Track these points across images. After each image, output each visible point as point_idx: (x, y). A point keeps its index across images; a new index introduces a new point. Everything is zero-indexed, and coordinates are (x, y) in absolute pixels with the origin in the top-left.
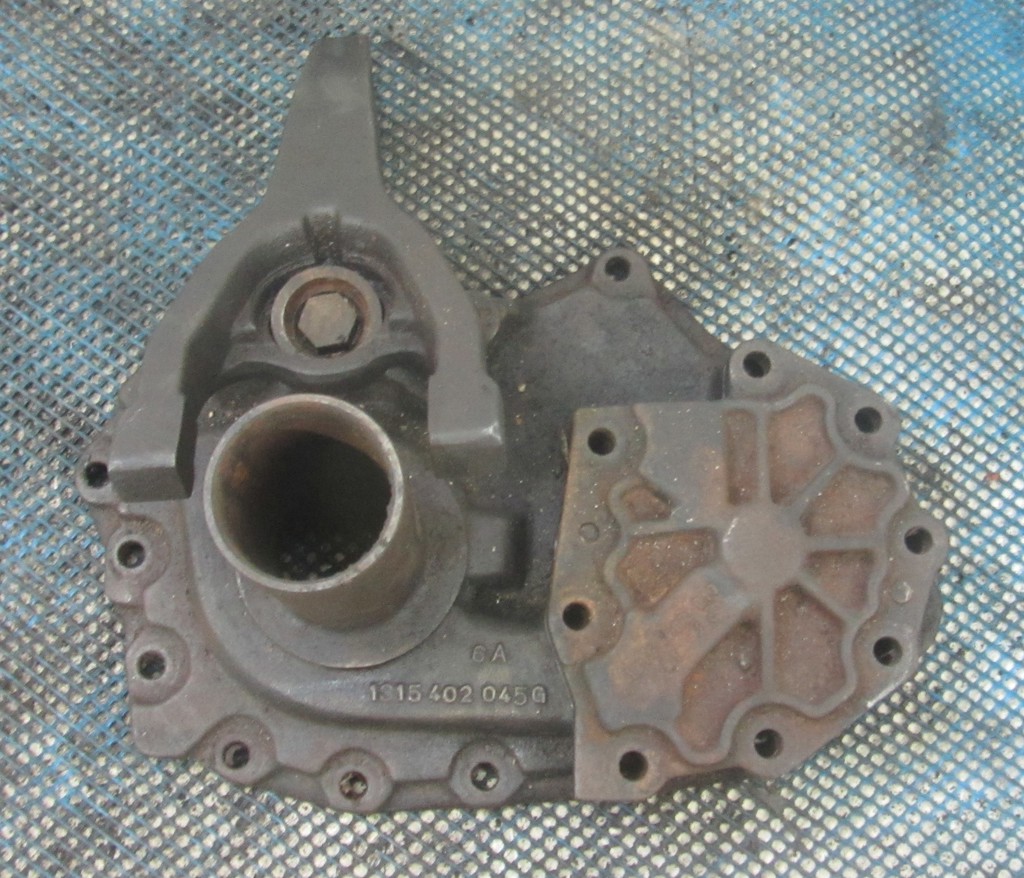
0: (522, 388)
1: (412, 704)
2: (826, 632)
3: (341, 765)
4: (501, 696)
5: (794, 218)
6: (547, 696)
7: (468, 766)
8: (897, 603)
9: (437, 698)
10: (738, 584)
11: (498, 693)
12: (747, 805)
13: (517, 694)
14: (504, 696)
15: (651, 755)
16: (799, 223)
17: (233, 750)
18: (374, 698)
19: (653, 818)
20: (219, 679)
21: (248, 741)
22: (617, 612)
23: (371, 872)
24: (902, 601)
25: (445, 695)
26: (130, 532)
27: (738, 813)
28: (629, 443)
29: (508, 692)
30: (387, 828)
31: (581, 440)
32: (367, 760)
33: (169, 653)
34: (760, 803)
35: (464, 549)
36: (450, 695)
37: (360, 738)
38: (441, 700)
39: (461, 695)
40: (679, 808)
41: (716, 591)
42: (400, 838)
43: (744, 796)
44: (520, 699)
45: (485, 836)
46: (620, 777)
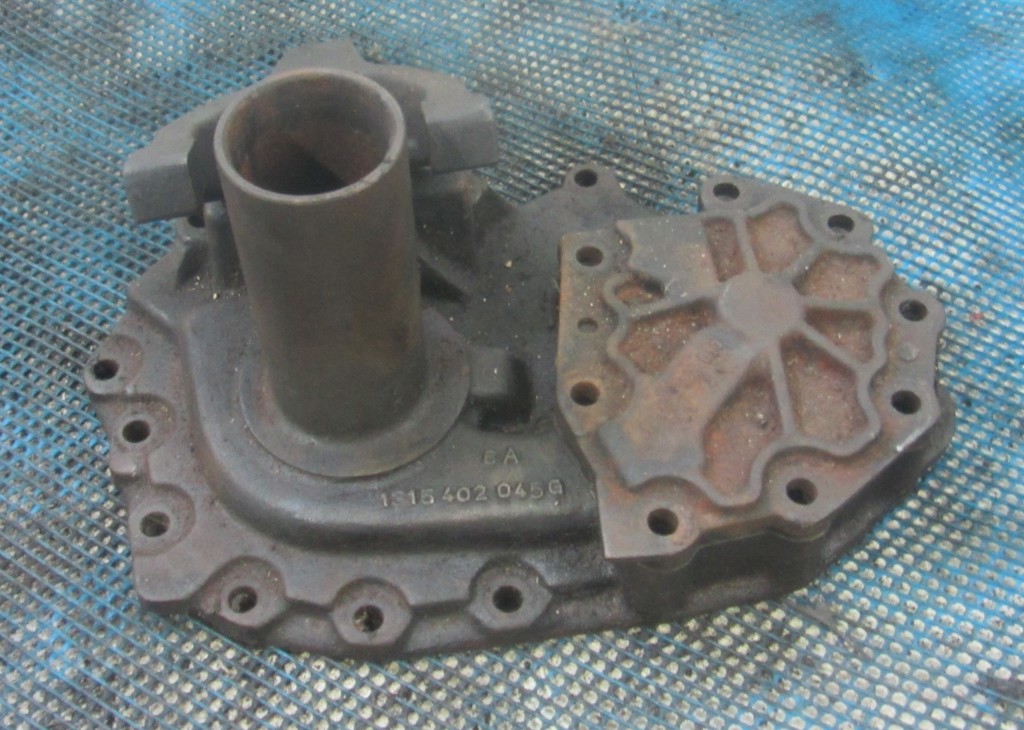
0: (509, 264)
1: (426, 507)
2: (840, 390)
3: (354, 599)
4: (517, 492)
5: (741, 137)
6: (564, 488)
7: (489, 590)
8: (905, 361)
9: (451, 498)
10: (741, 337)
11: (513, 489)
12: (796, 623)
13: (532, 489)
14: (519, 491)
15: (681, 511)
16: (747, 140)
17: (240, 597)
18: (386, 505)
19: (696, 646)
20: (224, 525)
21: (255, 586)
22: (625, 386)
23: (393, 723)
24: (908, 358)
25: (458, 495)
26: (135, 413)
27: (786, 632)
28: (615, 256)
29: (523, 487)
30: (409, 678)
31: (569, 256)
32: (381, 592)
33: (173, 511)
34: (809, 620)
35: (466, 369)
36: (464, 494)
37: (372, 565)
38: (455, 500)
39: (474, 495)
40: (721, 632)
41: (720, 345)
42: (422, 687)
43: (790, 614)
44: (536, 492)
45: (515, 677)
46: (650, 532)
